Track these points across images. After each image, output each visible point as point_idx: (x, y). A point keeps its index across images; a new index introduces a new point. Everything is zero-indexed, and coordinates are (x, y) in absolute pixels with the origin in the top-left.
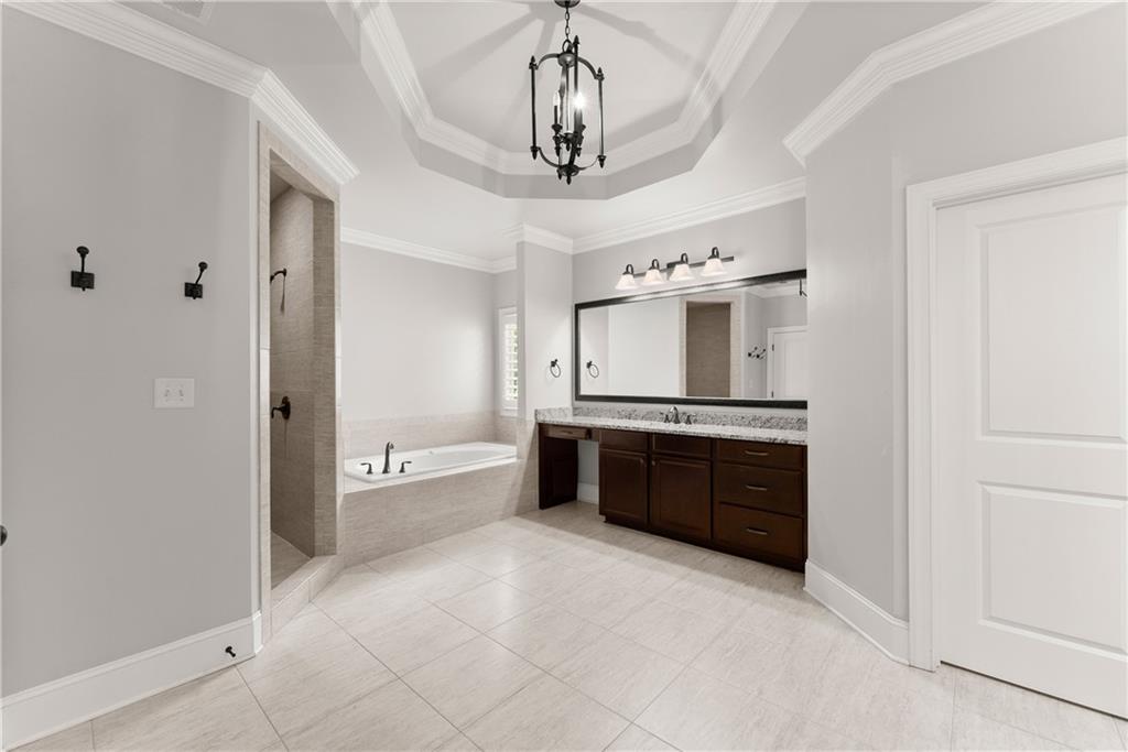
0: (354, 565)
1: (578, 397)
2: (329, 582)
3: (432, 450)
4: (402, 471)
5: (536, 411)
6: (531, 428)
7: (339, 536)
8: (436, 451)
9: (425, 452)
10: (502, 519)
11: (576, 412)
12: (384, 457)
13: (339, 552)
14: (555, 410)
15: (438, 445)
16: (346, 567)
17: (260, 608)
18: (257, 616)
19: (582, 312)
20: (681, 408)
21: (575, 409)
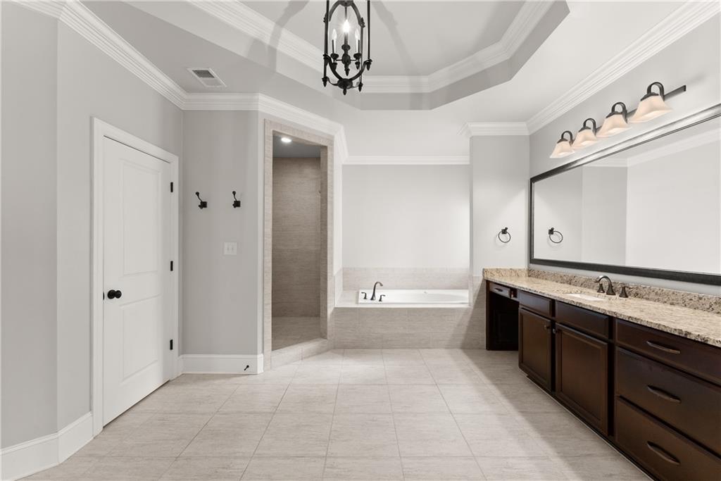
0: (339, 348)
1: (532, 260)
2: (319, 353)
3: (427, 291)
4: (380, 300)
5: (484, 269)
6: (479, 282)
7: (329, 329)
8: (429, 292)
9: (422, 292)
10: (446, 348)
11: (530, 273)
12: (373, 291)
13: (328, 338)
14: (505, 270)
15: (434, 288)
16: (335, 348)
17: (263, 352)
18: (260, 357)
19: (536, 184)
20: (614, 277)
21: (529, 270)
